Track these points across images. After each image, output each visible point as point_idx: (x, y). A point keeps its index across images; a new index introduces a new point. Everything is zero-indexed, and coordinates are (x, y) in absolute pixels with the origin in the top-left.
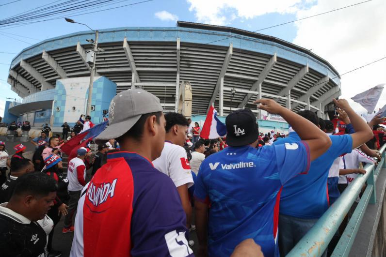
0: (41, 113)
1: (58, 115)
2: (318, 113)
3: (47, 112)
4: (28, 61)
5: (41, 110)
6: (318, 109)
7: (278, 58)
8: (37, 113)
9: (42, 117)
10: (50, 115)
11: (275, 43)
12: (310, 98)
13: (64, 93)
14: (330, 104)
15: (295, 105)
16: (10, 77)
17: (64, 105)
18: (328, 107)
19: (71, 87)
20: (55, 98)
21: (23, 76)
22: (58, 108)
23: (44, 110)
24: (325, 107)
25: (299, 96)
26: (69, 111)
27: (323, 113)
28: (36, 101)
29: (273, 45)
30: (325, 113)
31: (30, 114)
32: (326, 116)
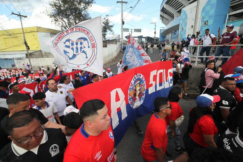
0: (174, 33)
1: (182, 33)
3: (177, 32)
4: (167, 3)
5: (174, 31)
8: (172, 34)
9: (175, 36)
10: (179, 34)
13: (186, 17)
16: (161, 16)
17: (186, 26)
19: (190, 11)
20: (181, 22)
21: (166, 13)
22: (182, 29)
23: (175, 31)
26: (189, 29)
28: (171, 27)
31: (169, 35)
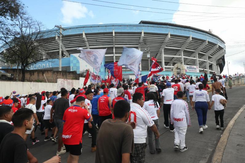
2: (213, 65)
6: (213, 63)
7: (192, 38)
11: (191, 30)
12: (208, 57)
14: (219, 59)
15: (200, 62)
18: (218, 61)
24: (217, 61)
25: (202, 56)
27: (216, 65)
29: (189, 31)
30: (217, 65)
32: (218, 67)
